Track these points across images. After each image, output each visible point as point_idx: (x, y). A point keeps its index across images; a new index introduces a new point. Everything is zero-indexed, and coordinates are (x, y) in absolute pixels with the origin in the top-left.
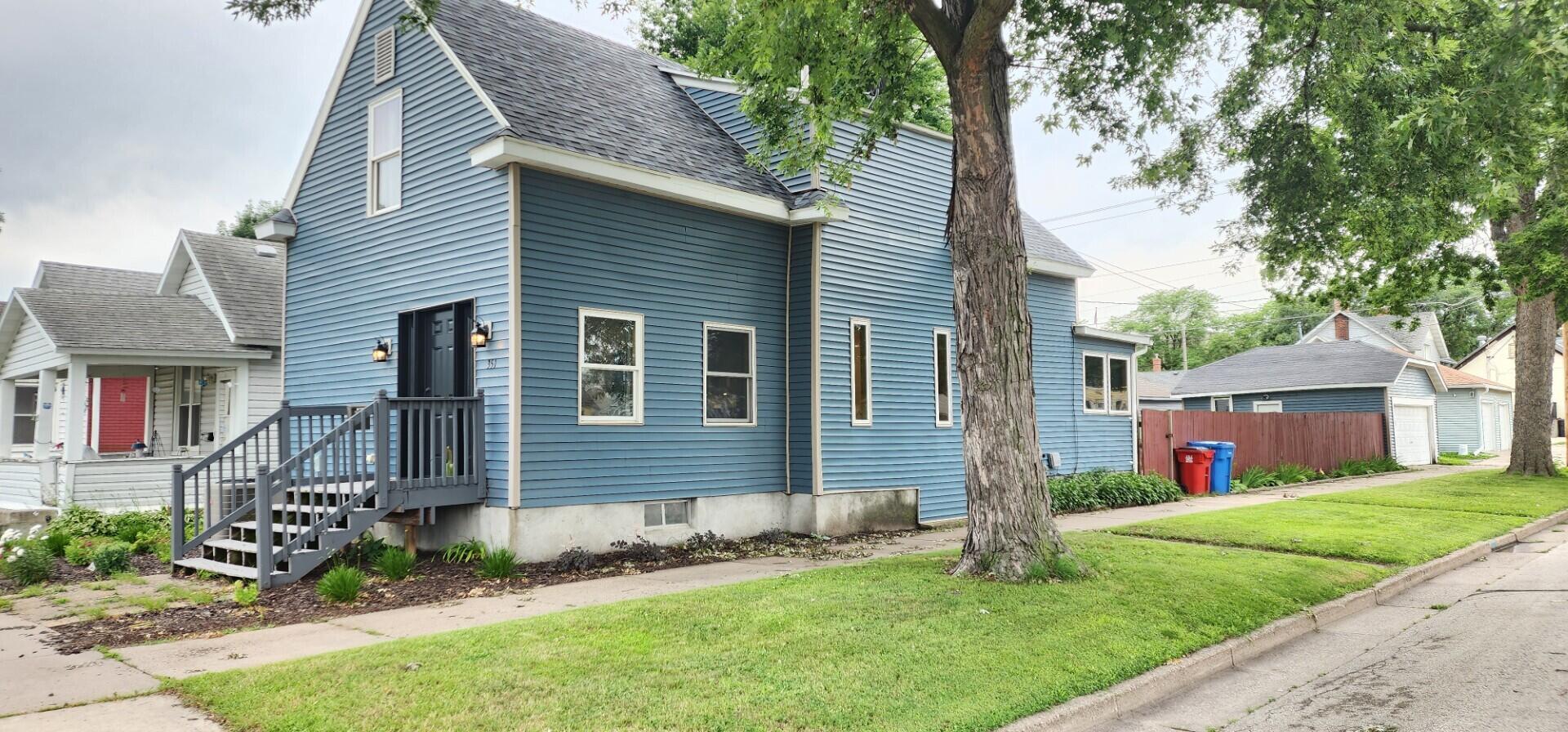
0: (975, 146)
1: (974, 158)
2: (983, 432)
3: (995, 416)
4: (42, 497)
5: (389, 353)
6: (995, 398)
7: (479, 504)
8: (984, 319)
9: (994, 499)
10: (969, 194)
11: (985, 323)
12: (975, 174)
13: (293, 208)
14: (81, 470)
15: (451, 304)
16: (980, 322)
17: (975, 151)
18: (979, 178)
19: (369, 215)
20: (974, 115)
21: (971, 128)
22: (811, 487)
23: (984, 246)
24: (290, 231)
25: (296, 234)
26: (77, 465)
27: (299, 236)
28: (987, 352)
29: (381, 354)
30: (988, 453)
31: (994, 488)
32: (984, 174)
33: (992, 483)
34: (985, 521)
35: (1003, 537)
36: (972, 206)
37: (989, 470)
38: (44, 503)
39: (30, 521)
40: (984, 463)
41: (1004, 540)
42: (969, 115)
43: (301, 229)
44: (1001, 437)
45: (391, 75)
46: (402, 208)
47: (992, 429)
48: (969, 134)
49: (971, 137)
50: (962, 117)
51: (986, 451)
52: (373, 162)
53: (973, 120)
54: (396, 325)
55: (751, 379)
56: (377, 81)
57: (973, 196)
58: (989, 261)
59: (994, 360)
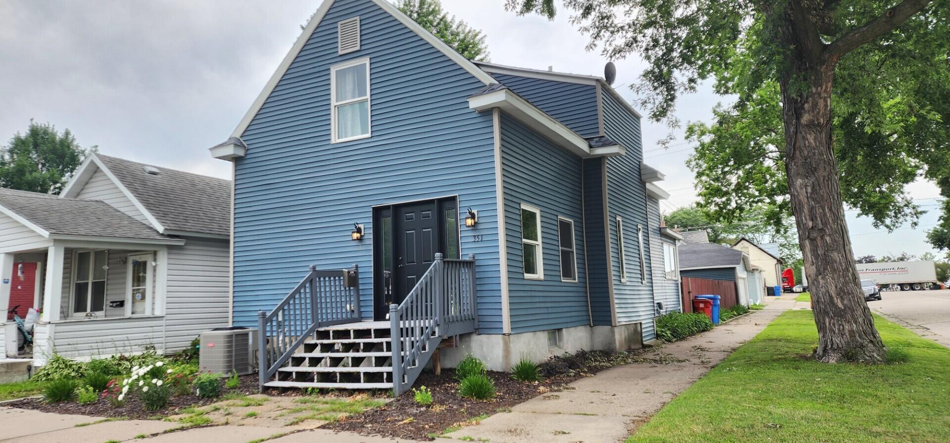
0: (822, 106)
1: (819, 113)
2: (836, 276)
3: (842, 266)
4: (7, 352)
5: (363, 234)
6: (840, 255)
7: (469, 334)
8: (826, 209)
9: (849, 316)
10: (810, 134)
11: (827, 210)
12: (816, 122)
13: (241, 137)
14: (60, 328)
15: (434, 200)
16: (824, 210)
17: (821, 109)
18: (819, 124)
19: (333, 141)
20: (827, 87)
21: (824, 95)
22: (611, 321)
23: (822, 164)
24: (241, 153)
25: (246, 155)
26: (57, 324)
27: (248, 157)
28: (831, 227)
29: (356, 235)
30: (841, 288)
31: (847, 309)
32: (822, 122)
33: (845, 306)
34: (843, 329)
35: (859, 339)
36: (812, 141)
37: (842, 299)
38: (7, 357)
39: (14, 370)
40: (838, 294)
41: (860, 340)
42: (824, 87)
43: (249, 152)
44: (847, 278)
45: (358, 48)
46: (372, 137)
47: (841, 273)
48: (821, 98)
49: (822, 100)
50: (819, 88)
51: (838, 287)
52: (335, 106)
53: (826, 91)
54: (371, 215)
55: (573, 252)
56: (340, 53)
57: (813, 135)
58: (826, 174)
59: (836, 232)
